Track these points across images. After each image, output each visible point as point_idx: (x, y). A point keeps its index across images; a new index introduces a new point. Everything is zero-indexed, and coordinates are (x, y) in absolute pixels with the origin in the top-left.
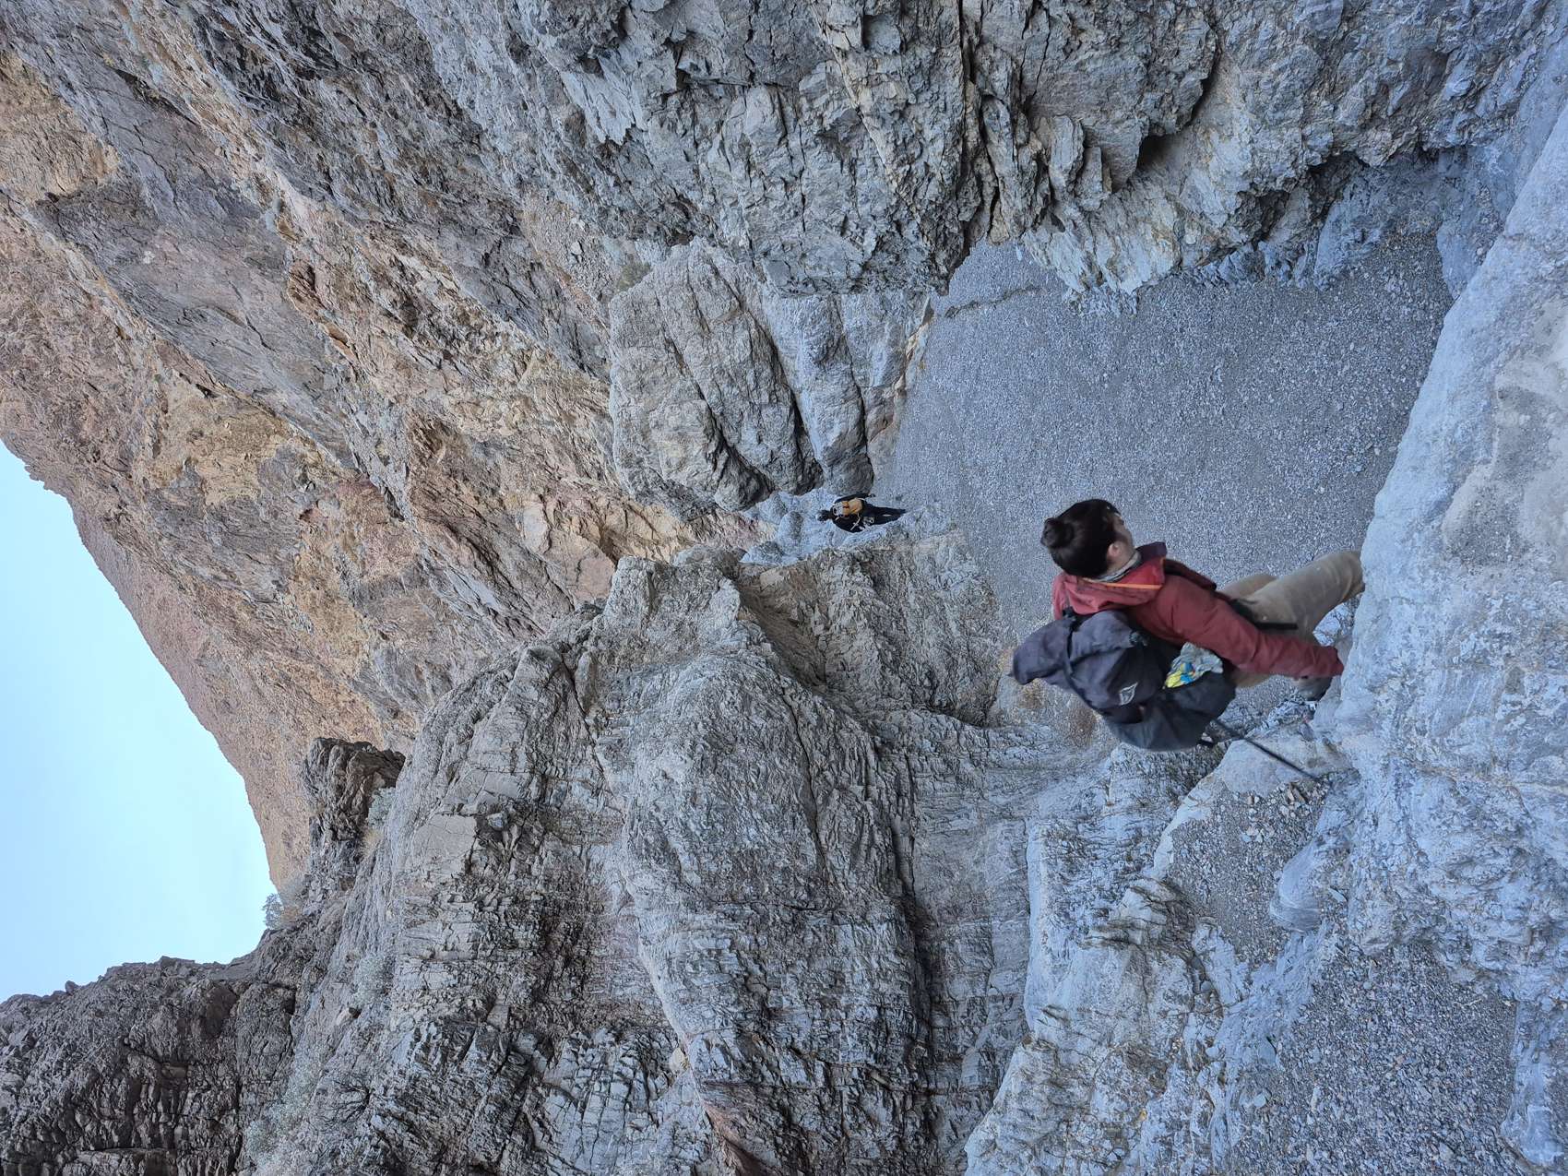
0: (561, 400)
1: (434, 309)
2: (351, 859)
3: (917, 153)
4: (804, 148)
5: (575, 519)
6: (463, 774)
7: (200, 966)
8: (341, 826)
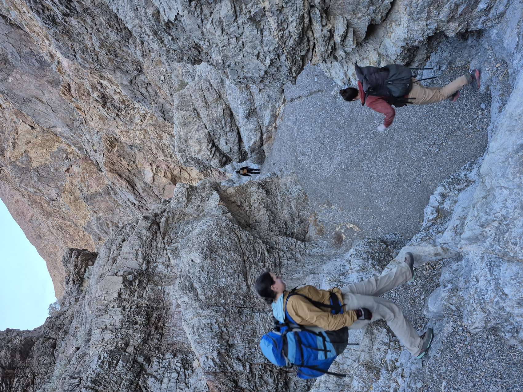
0: (157, 131)
1: (113, 99)
2: (80, 291)
3: (286, 27)
4: (243, 24)
5: (163, 172)
6: (118, 261)
7: (21, 331)
8: (76, 279)
